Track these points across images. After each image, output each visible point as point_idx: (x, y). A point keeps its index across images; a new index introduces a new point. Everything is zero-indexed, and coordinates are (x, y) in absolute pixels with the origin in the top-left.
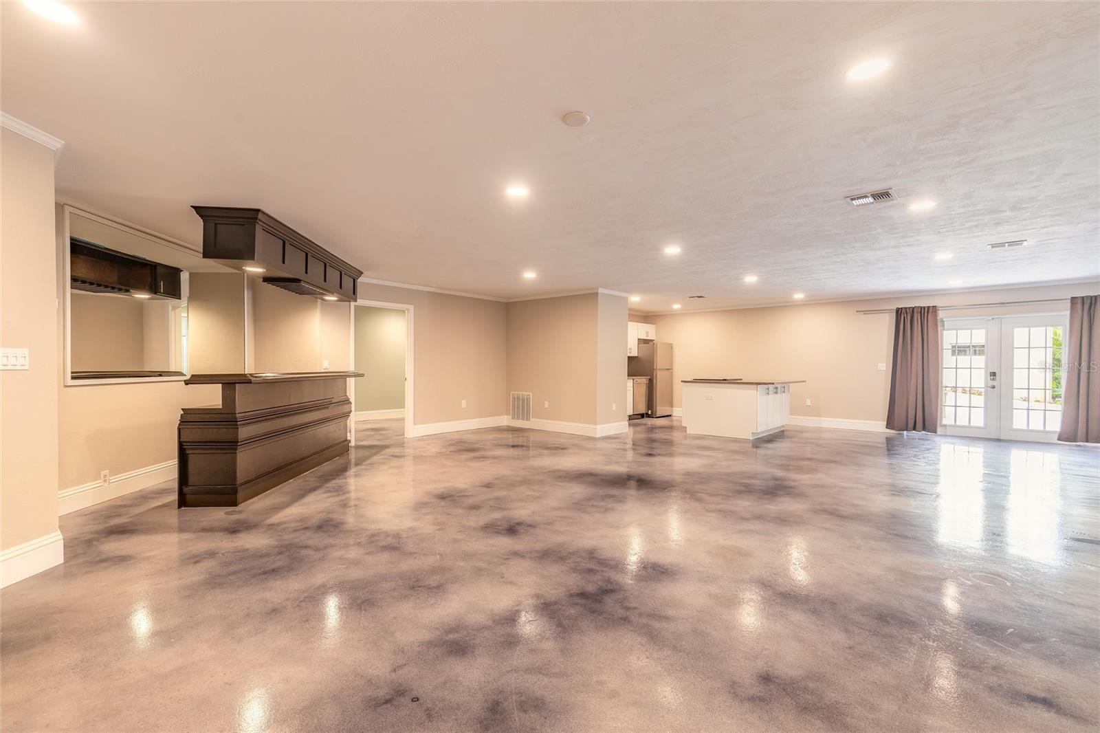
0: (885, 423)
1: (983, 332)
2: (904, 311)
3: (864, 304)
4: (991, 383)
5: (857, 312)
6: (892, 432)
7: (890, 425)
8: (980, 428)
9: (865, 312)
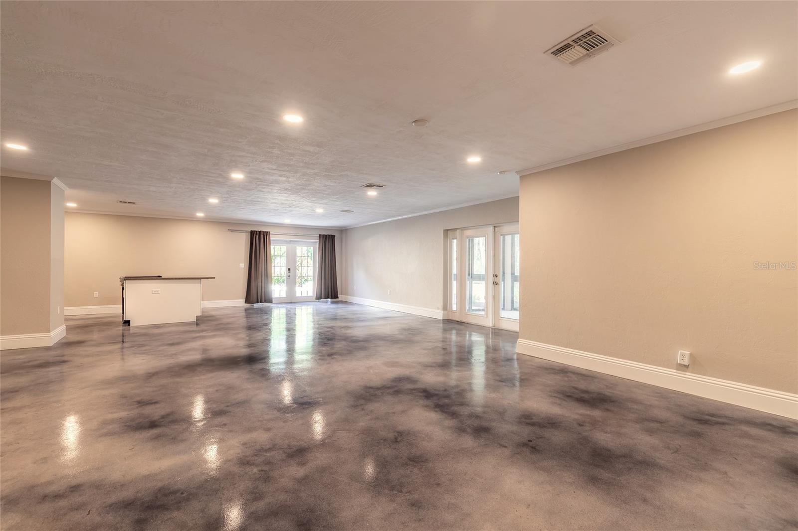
0: (244, 300)
1: (285, 247)
2: (255, 232)
3: (231, 225)
4: (288, 274)
5: (229, 230)
6: (248, 305)
7: (247, 301)
8: (284, 298)
9: (232, 231)
